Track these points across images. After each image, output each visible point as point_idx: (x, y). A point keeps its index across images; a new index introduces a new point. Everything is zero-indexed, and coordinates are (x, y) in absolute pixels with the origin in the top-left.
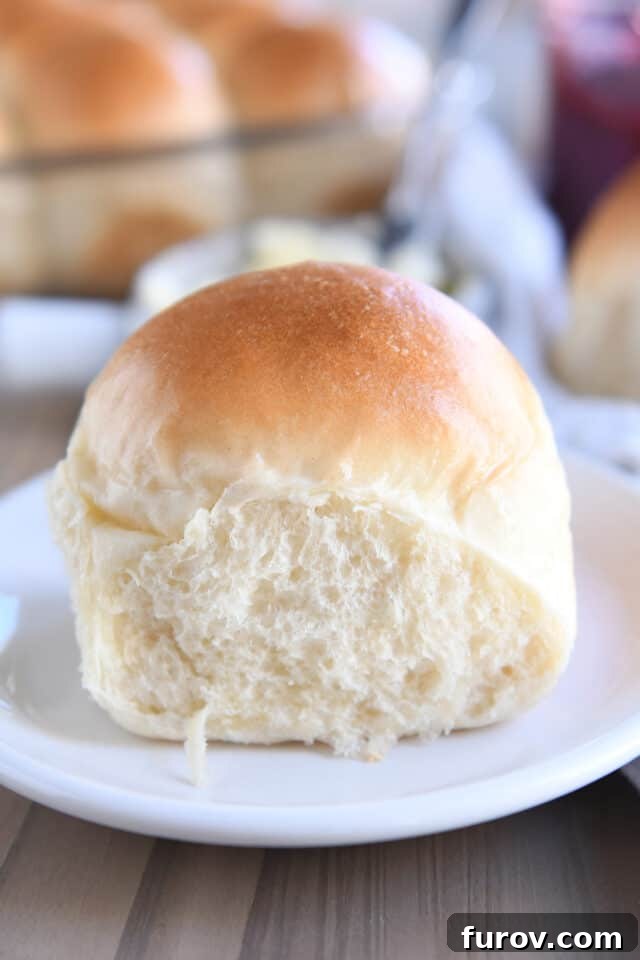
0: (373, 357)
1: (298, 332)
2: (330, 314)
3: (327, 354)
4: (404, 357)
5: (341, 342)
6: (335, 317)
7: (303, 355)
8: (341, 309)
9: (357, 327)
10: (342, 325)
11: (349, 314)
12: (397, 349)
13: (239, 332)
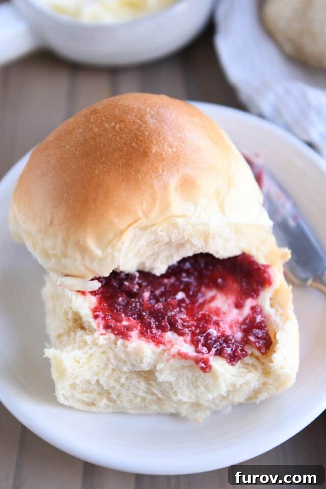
0: (163, 160)
1: (124, 161)
2: (133, 145)
3: (144, 168)
4: (175, 152)
5: (146, 159)
6: (136, 146)
7: (133, 173)
8: (135, 140)
9: (149, 147)
10: (142, 149)
11: (141, 141)
12: (170, 150)
13: (96, 172)
